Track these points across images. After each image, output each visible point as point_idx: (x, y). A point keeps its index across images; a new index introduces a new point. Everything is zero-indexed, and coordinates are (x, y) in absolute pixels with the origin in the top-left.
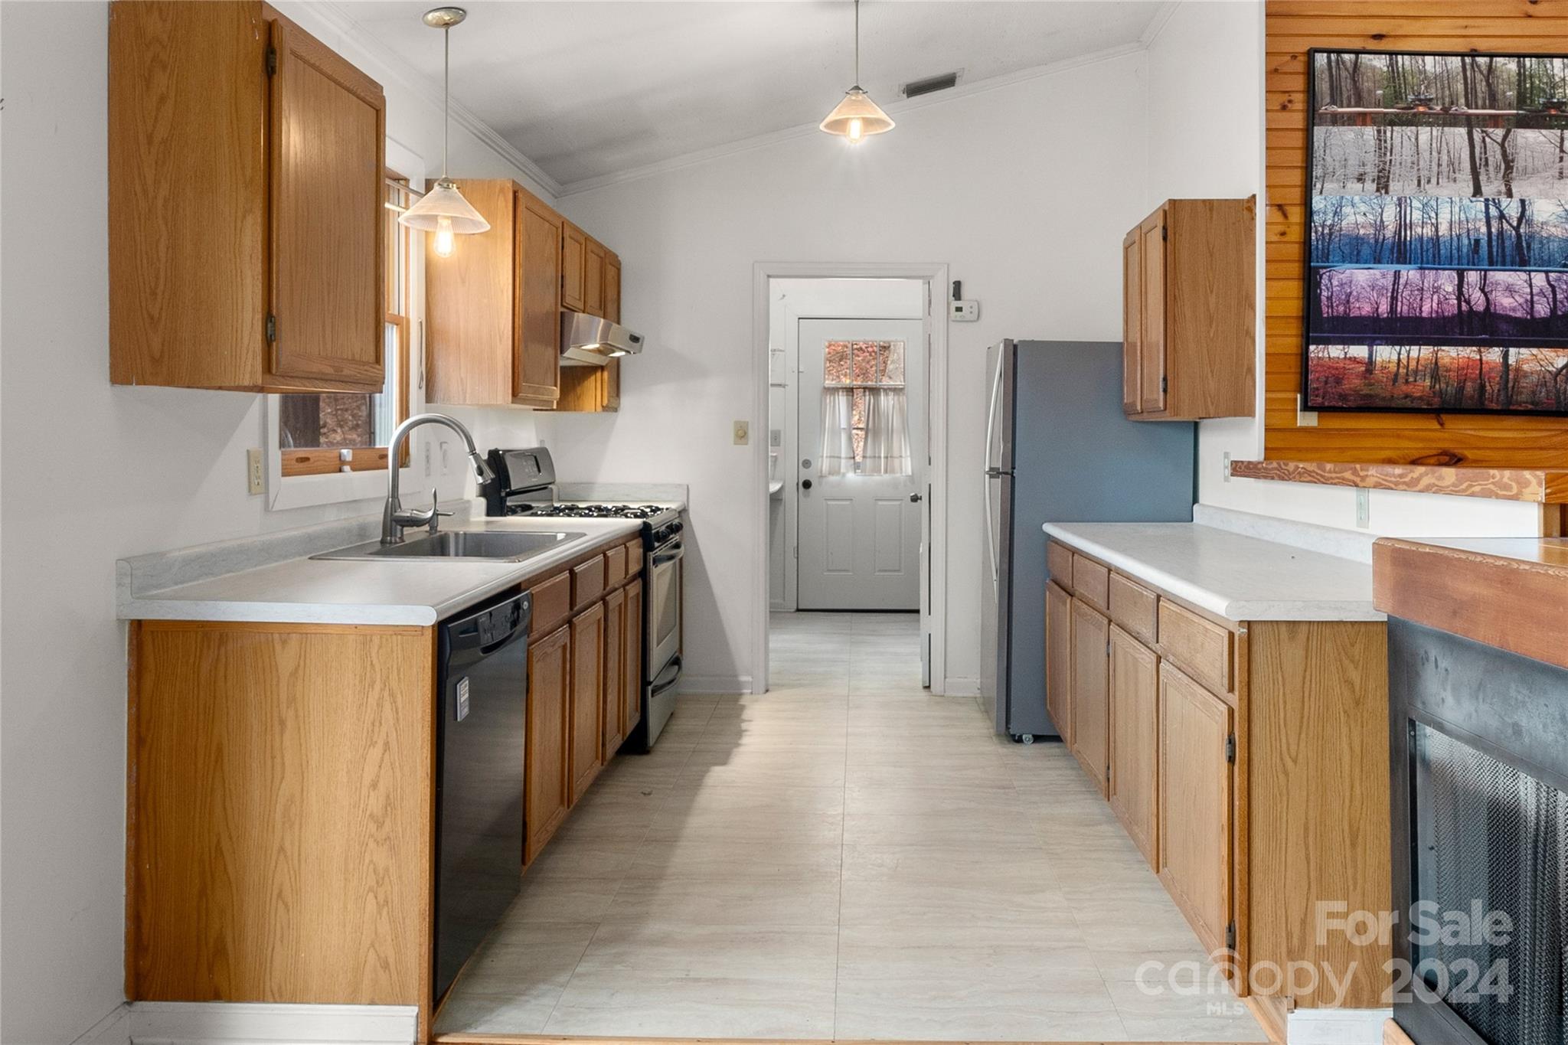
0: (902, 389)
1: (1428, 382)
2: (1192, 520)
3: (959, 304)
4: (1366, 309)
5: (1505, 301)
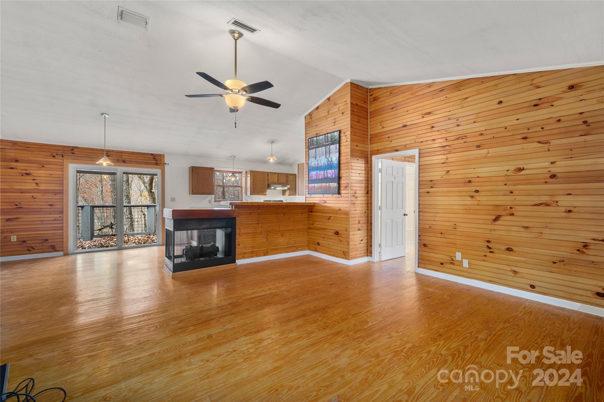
1: (320, 189)
4: (314, 178)
5: (329, 175)
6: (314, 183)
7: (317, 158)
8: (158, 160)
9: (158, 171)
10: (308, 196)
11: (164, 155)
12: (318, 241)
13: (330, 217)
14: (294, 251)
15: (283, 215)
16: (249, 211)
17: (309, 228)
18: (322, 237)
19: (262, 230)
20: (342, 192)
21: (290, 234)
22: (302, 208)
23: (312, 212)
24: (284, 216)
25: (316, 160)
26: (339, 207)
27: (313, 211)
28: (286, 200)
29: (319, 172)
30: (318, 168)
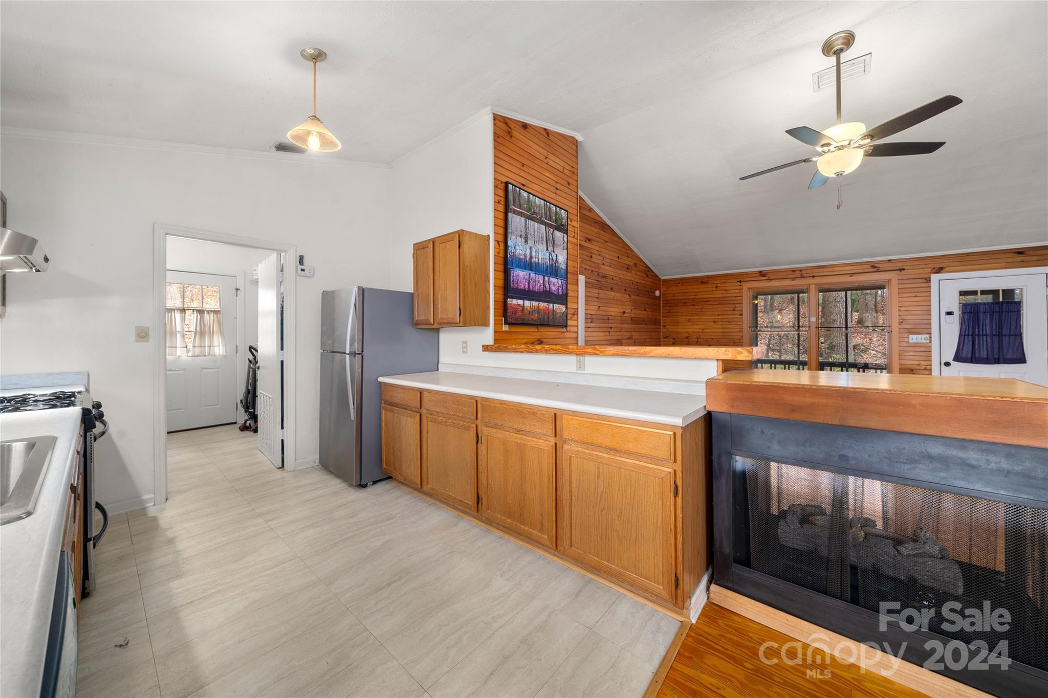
0: (219, 311)
1: (537, 315)
2: (438, 370)
3: (302, 267)
4: (522, 287)
20: (569, 323)
25: (528, 247)
29: (533, 275)
30: (531, 266)
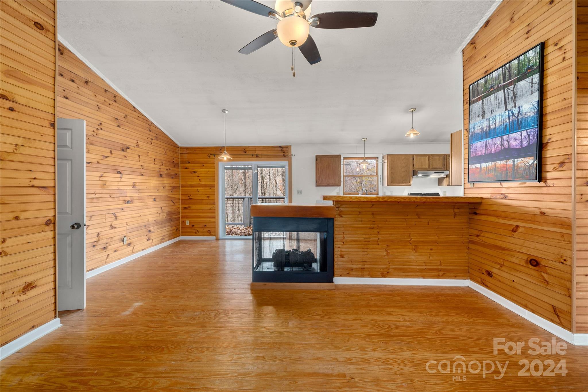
1: (493, 172)
4: (480, 153)
5: (514, 143)
6: (481, 163)
7: (486, 116)
8: (286, 152)
9: (286, 163)
10: (468, 185)
11: (291, 146)
12: (489, 268)
13: (517, 227)
14: (438, 277)
15: (417, 217)
16: (358, 210)
17: (470, 242)
18: (499, 264)
19: (379, 239)
20: (549, 175)
21: (431, 249)
22: (456, 207)
23: (476, 214)
24: (419, 218)
25: (485, 120)
26: (540, 209)
27: (478, 212)
28: (445, 193)
29: (489, 141)
30: (488, 134)
